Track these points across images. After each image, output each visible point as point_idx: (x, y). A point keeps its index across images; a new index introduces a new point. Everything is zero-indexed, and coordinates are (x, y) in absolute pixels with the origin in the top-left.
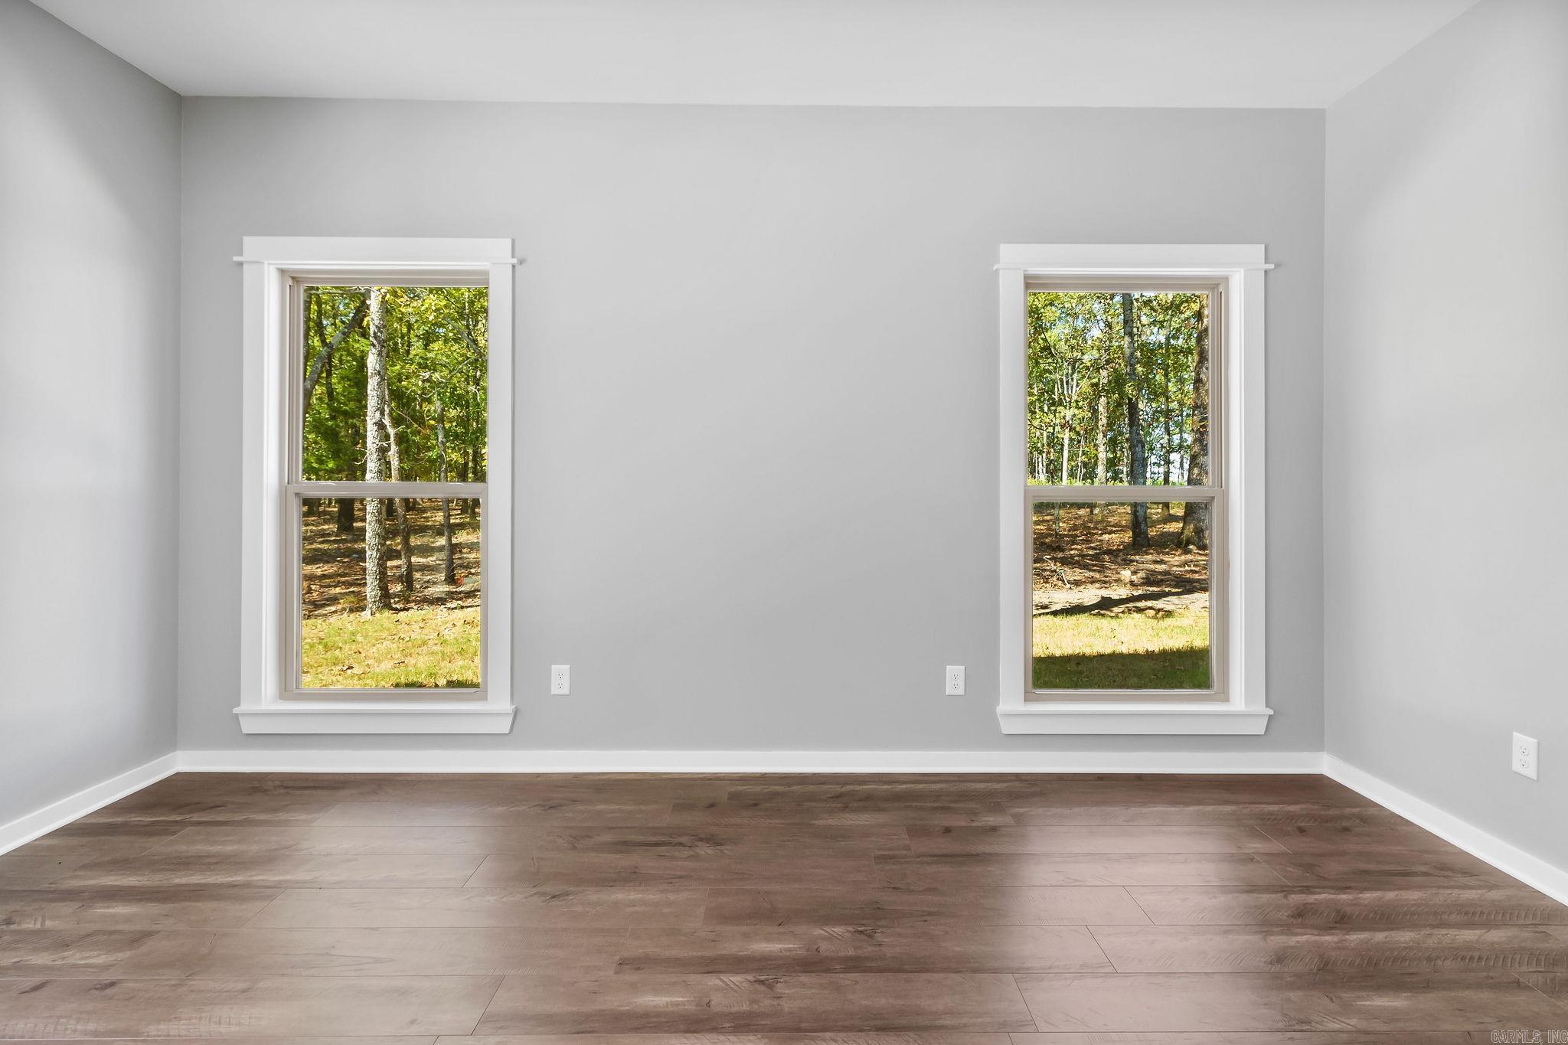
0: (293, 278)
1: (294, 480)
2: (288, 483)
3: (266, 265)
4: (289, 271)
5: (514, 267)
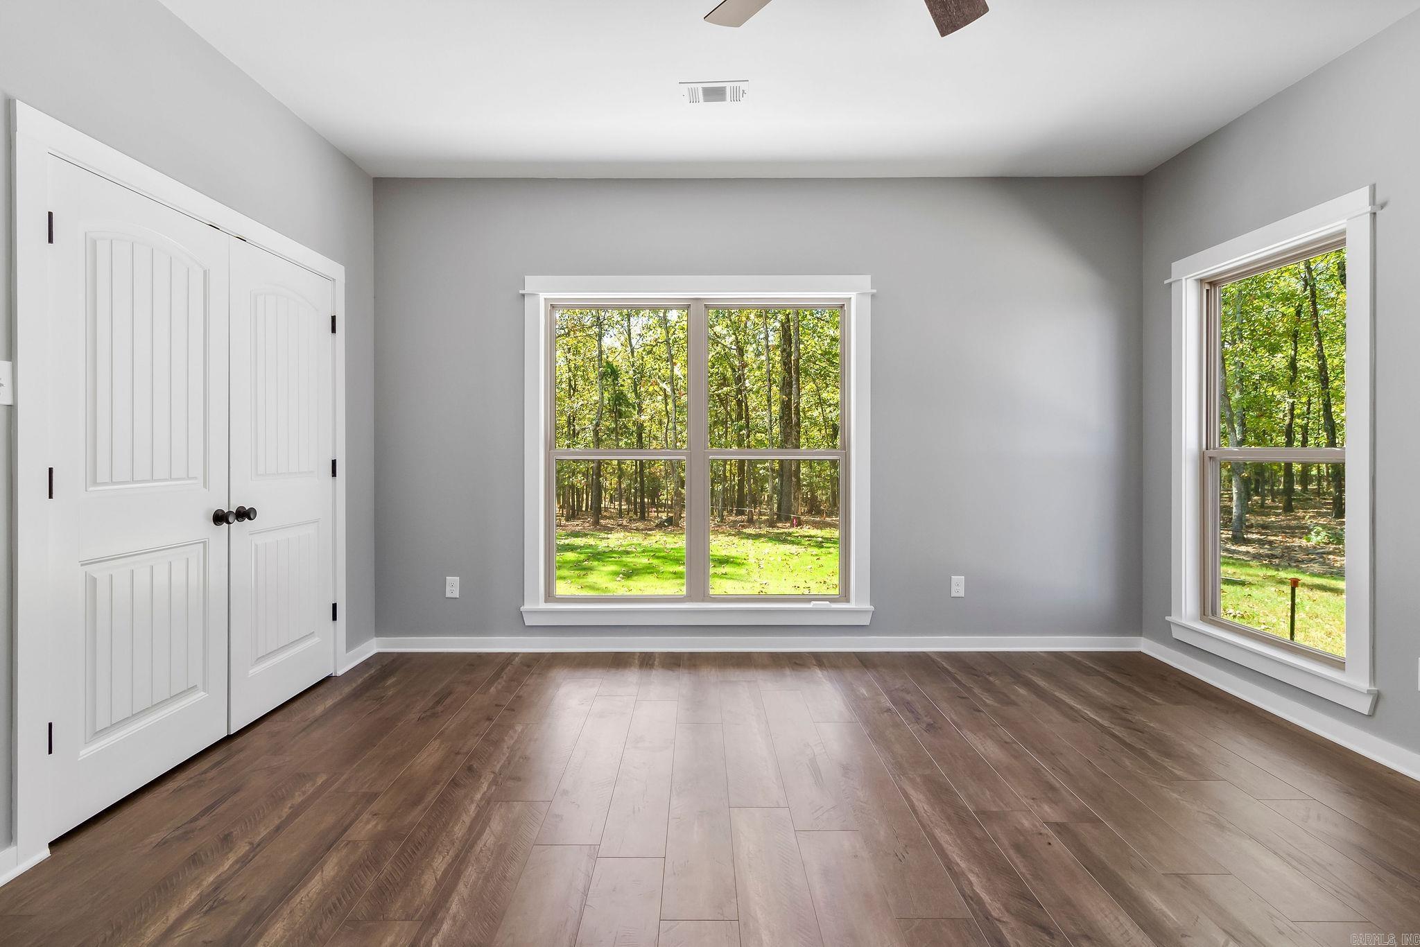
0: (1210, 283)
1: (1212, 447)
2: (1207, 449)
3: (1184, 280)
4: (1204, 279)
5: (1374, 214)
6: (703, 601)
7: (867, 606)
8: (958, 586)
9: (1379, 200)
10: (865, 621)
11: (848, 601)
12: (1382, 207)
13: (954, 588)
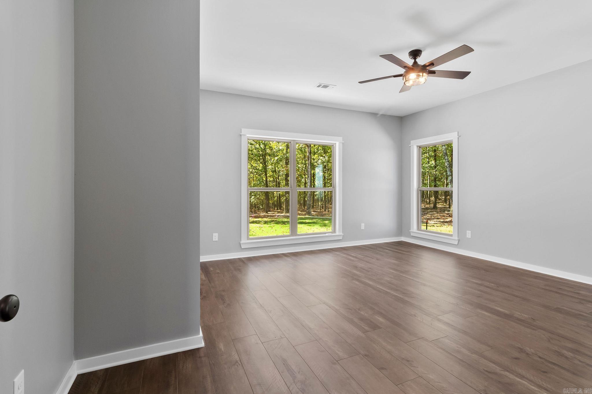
0: (420, 147)
2: (419, 187)
3: (414, 145)
4: (418, 146)
5: (458, 138)
6: (296, 236)
7: (341, 234)
8: (363, 226)
9: (459, 135)
10: (341, 238)
11: (335, 233)
12: (460, 137)
13: (362, 227)
